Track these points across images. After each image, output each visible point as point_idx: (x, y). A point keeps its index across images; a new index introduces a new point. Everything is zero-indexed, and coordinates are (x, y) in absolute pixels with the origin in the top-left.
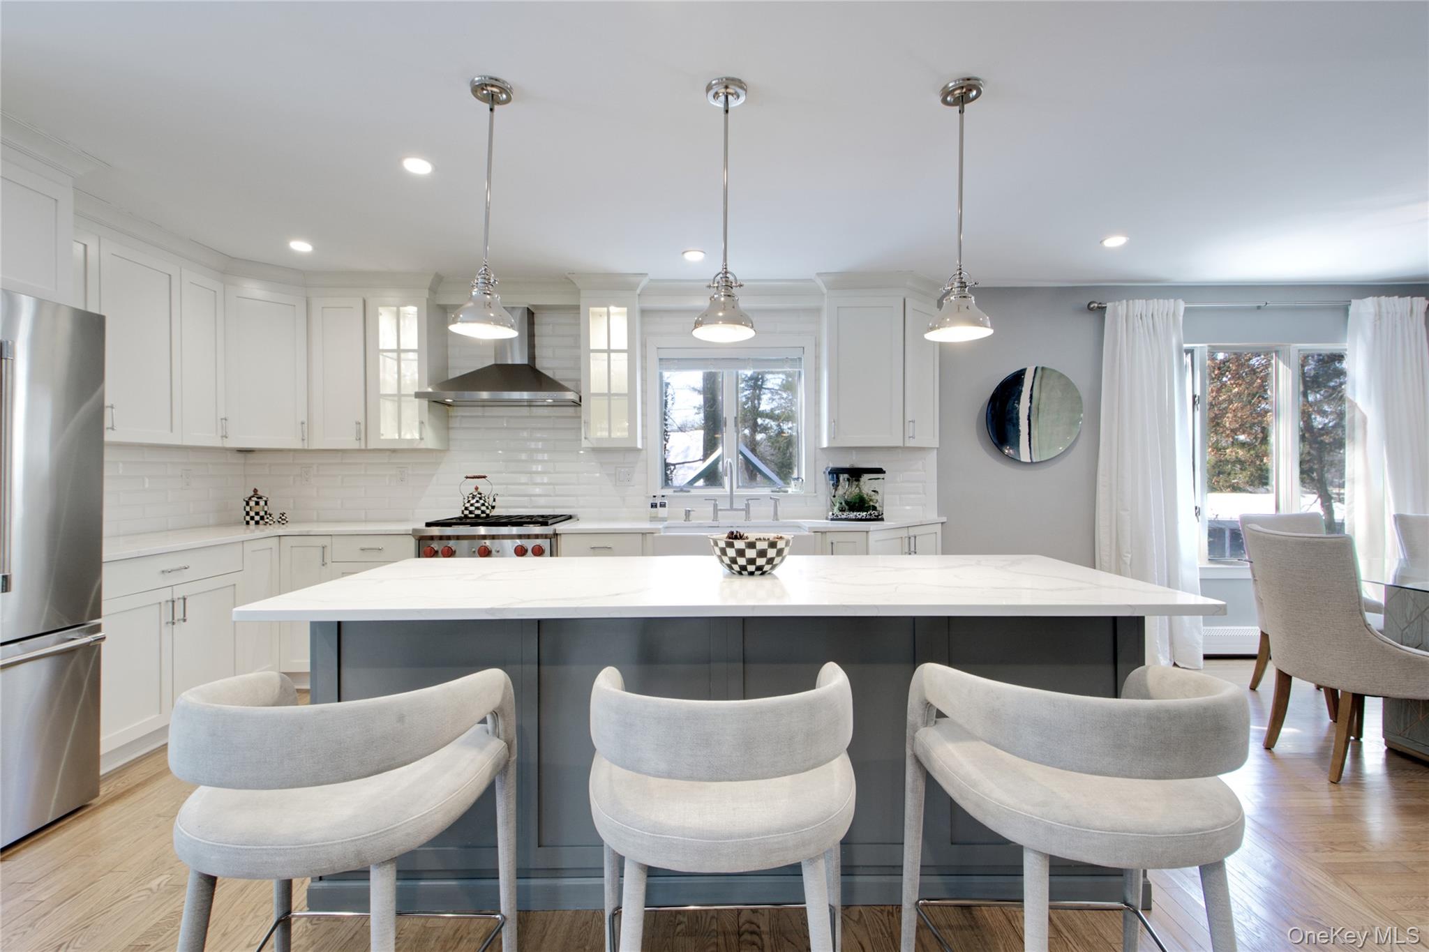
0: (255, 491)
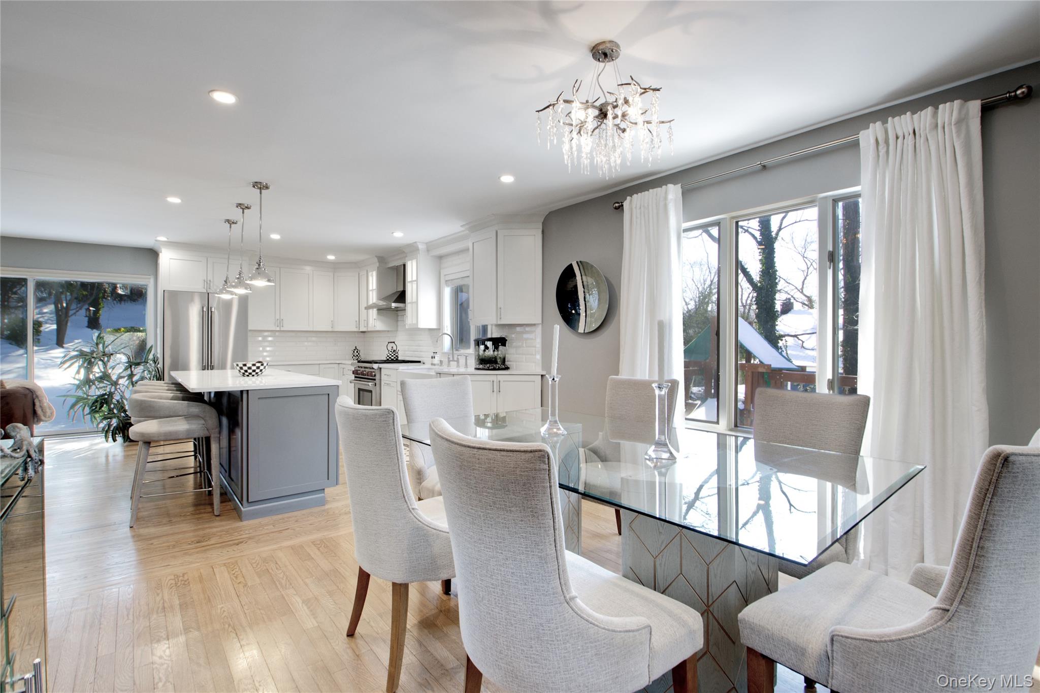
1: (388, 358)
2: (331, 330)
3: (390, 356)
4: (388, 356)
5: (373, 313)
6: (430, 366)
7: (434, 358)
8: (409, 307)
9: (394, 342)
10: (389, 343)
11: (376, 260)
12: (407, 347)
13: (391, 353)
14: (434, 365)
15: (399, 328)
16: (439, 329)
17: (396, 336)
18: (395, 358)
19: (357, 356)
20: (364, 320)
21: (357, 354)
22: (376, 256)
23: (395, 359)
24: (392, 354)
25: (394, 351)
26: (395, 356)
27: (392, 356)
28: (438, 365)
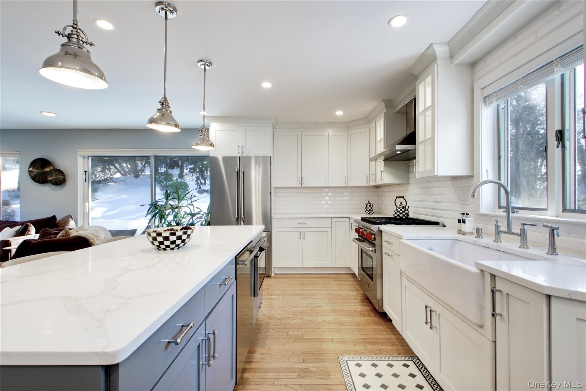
0: (369, 201)
1: (396, 215)
2: (344, 185)
3: (398, 213)
4: (396, 213)
5: (381, 164)
6: (455, 235)
7: (464, 222)
8: (421, 149)
9: (403, 197)
10: (397, 198)
11: (383, 105)
12: (419, 202)
13: (399, 210)
14: (464, 234)
15: (411, 181)
16: (472, 177)
17: (407, 190)
18: (404, 215)
19: (370, 210)
20: (373, 174)
21: (370, 208)
22: (383, 100)
23: (404, 217)
24: (401, 212)
25: (403, 207)
26: (404, 214)
27: (401, 213)
28: (471, 234)
